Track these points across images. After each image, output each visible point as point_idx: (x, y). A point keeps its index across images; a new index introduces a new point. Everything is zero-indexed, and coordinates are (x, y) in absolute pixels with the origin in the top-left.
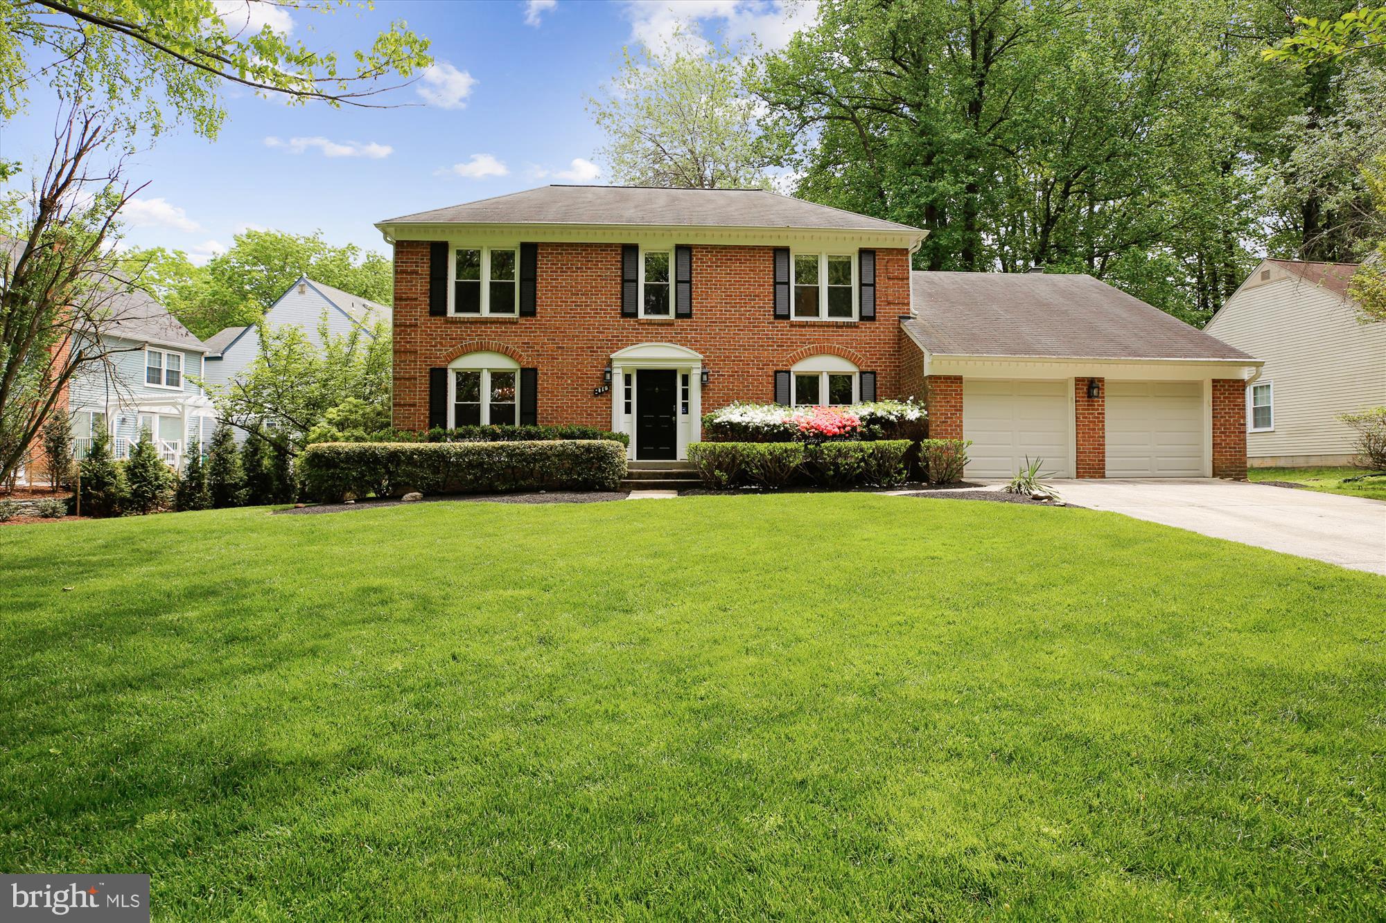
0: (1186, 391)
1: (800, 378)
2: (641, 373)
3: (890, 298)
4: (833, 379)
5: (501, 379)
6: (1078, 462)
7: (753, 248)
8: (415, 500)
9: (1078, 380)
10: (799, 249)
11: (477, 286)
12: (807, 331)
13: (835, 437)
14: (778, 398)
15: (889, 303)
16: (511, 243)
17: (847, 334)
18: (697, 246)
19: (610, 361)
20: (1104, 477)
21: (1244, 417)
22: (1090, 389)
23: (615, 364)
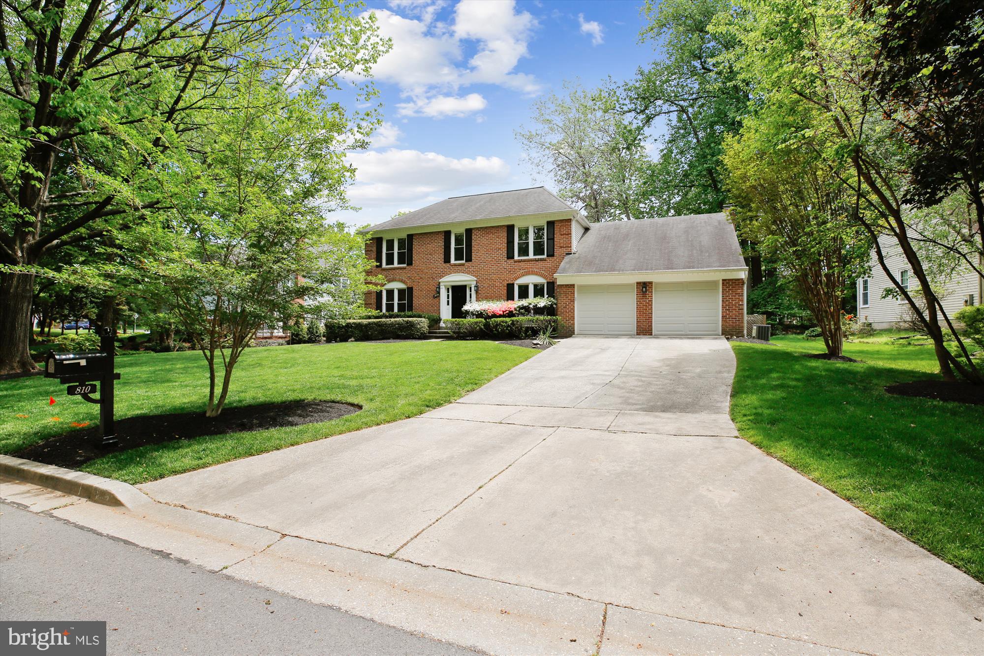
0: (708, 286)
1: (520, 287)
2: (454, 287)
3: (562, 245)
4: (535, 286)
5: (401, 292)
6: (638, 327)
7: (498, 227)
8: (352, 341)
9: (638, 283)
10: (518, 225)
11: (393, 254)
12: (522, 264)
13: (500, 316)
14: (510, 297)
15: (561, 247)
16: (404, 235)
17: (540, 264)
18: (474, 229)
19: (439, 283)
20: (651, 334)
21: (742, 301)
22: (644, 288)
23: (441, 284)
